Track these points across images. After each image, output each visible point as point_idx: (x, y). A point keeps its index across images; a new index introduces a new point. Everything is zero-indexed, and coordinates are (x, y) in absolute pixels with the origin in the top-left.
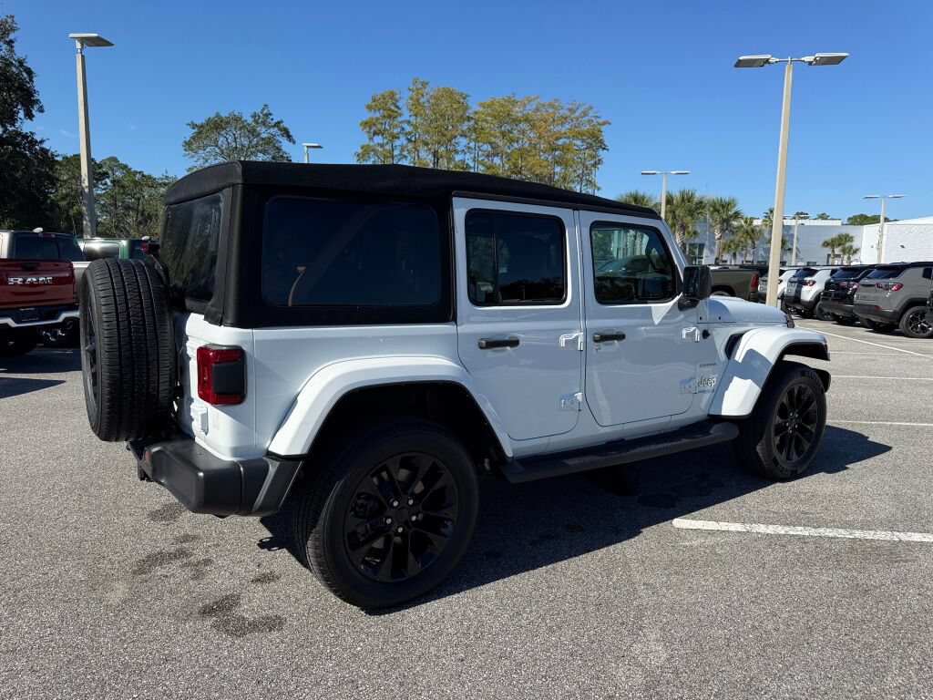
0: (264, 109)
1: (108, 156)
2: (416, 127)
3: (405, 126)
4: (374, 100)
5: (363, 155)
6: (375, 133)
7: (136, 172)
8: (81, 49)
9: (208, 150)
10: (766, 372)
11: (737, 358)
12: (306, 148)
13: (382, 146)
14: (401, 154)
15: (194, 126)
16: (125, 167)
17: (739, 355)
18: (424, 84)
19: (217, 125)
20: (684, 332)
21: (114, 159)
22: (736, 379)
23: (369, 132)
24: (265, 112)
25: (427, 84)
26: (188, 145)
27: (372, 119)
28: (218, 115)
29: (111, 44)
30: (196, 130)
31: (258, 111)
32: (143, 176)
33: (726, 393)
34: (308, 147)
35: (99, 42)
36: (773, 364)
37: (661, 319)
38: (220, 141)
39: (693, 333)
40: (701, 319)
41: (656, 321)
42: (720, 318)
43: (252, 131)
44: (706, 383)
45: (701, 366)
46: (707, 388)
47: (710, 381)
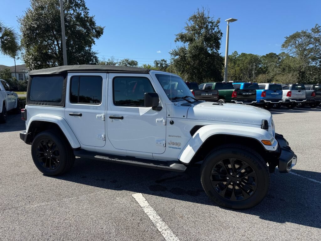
0: (316, 26)
8: (228, 24)
9: (292, 46)
10: (199, 145)
11: (193, 137)
19: (295, 37)
20: (157, 120)
22: (188, 146)
28: (297, 32)
29: (237, 20)
30: (287, 39)
31: (314, 27)
33: (184, 151)
35: (233, 20)
36: (203, 142)
37: (144, 113)
38: (297, 42)
39: (161, 121)
40: (169, 115)
41: (141, 114)
42: (184, 116)
43: (309, 36)
44: (173, 144)
45: (170, 136)
46: (175, 146)
47: (177, 144)
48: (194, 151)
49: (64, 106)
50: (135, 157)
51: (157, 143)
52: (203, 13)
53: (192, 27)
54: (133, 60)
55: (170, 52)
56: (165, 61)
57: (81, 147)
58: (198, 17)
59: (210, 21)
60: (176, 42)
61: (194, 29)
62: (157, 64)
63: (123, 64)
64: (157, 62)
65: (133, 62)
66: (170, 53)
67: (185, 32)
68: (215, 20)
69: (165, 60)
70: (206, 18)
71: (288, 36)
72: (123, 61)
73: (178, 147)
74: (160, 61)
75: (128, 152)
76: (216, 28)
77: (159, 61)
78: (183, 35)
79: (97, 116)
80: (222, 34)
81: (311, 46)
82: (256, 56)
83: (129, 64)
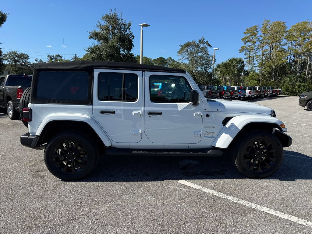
0: (202, 38)
1: (169, 57)
2: (264, 38)
3: (260, 38)
4: (247, 30)
5: (242, 50)
6: (247, 42)
7: (175, 61)
8: (142, 28)
9: (185, 53)
10: (236, 132)
11: (226, 126)
12: (214, 50)
13: (249, 46)
14: (257, 48)
15: (181, 46)
16: (173, 60)
17: (228, 125)
18: (268, 21)
19: (188, 45)
20: (195, 114)
21: (170, 58)
22: (224, 134)
23: (244, 42)
24: (202, 39)
25: (269, 21)
26: (179, 52)
27: (246, 37)
28: (189, 42)
29: (149, 26)
30: (182, 47)
31: (200, 39)
32: (177, 62)
33: (219, 138)
34: (215, 49)
35: (146, 25)
36: (240, 129)
37: (182, 109)
38: (189, 50)
39: (199, 115)
40: (205, 110)
41: (180, 109)
42: (218, 110)
43: (197, 46)
44: (209, 134)
45: (205, 127)
46: (209, 136)
47: (211, 134)
48: (232, 137)
49: (92, 104)
50: (169, 149)
51: (195, 134)
52: (116, 14)
53: (106, 27)
54: (23, 53)
55: (86, 48)
56: (61, 57)
57: (112, 144)
58: (111, 17)
59: (123, 23)
60: (90, 39)
61: (107, 29)
62: (52, 59)
63: (10, 56)
64: (51, 57)
65: (22, 55)
66: (85, 50)
67: (98, 30)
68: (127, 23)
69: (61, 55)
70: (119, 20)
71: (183, 45)
72: (10, 54)
73: (212, 136)
74: (55, 56)
75: (165, 144)
76: (128, 30)
77: (53, 56)
78: (97, 33)
79: (133, 113)
80: (133, 36)
81: (200, 54)
82: (149, 59)
83: (18, 56)
